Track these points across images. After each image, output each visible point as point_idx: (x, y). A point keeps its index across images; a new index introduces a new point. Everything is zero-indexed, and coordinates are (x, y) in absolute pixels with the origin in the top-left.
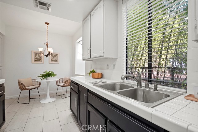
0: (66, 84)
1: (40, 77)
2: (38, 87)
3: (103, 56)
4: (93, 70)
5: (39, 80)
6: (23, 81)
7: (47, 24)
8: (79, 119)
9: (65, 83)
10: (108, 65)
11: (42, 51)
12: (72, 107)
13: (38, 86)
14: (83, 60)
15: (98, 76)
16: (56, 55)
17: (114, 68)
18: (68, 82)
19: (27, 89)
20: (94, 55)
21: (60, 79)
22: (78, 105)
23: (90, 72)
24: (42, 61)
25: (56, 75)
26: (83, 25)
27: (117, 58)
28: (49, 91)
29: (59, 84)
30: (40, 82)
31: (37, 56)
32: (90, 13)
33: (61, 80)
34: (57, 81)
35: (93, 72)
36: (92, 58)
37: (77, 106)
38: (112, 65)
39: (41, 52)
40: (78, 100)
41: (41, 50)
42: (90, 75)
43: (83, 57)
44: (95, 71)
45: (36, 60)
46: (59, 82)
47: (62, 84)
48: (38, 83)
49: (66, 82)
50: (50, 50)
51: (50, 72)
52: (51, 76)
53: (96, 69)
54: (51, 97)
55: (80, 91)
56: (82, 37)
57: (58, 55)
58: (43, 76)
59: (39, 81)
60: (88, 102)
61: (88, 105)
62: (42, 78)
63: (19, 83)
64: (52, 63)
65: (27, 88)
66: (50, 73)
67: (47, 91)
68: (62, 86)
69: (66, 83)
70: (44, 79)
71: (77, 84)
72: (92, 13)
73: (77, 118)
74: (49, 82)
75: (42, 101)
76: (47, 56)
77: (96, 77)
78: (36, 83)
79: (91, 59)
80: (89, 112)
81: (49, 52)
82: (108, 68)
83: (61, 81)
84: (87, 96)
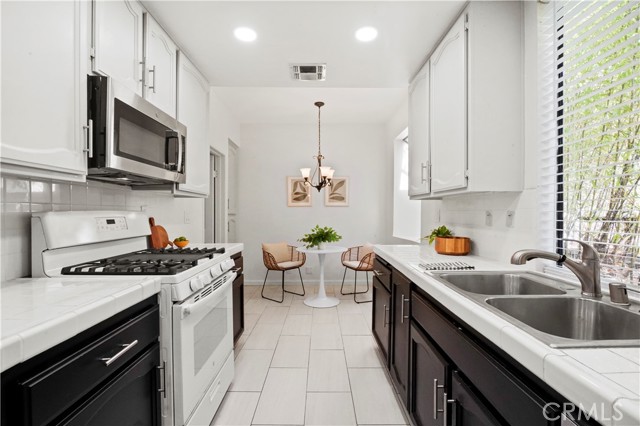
0: (365, 265)
1: (304, 240)
2: (300, 266)
3: (465, 188)
4: (444, 228)
5: (302, 248)
6: (272, 249)
7: (319, 104)
8: (393, 363)
9: (363, 261)
10: (489, 215)
11: (307, 176)
12: (376, 330)
13: (300, 262)
14: (413, 197)
15: (456, 248)
16: (342, 183)
17: (509, 224)
18: (372, 258)
19: (278, 269)
20: (439, 184)
21: (350, 250)
22: (390, 323)
23: (434, 233)
24: (307, 201)
25: (340, 237)
26: (410, 94)
27: (521, 192)
28: (325, 278)
29: (347, 262)
30: (304, 254)
31: (299, 190)
32: (428, 58)
33: (354, 252)
34: (344, 254)
35: (442, 234)
36: (435, 193)
37: (387, 326)
38: (504, 216)
39: (306, 179)
40: (390, 310)
41: (306, 173)
42: (431, 242)
43: (410, 190)
44: (448, 232)
45: (297, 199)
46: (347, 257)
47: (356, 264)
48: (301, 257)
49: (365, 258)
50: (327, 172)
51: (326, 228)
52: (329, 241)
53: (452, 224)
54: (329, 294)
55: (395, 286)
56: (407, 129)
57: (347, 182)
58: (309, 240)
59: (304, 251)
60: (411, 318)
61: (412, 327)
62: (308, 244)
63: (264, 252)
64: (332, 204)
65: (279, 265)
66: (327, 233)
67: (319, 278)
68: (356, 270)
69: (367, 260)
70: (312, 246)
71: (388, 266)
72: (433, 58)
73: (388, 357)
74: (324, 254)
75: (309, 302)
76: (319, 188)
77: (447, 251)
78: (295, 256)
79: (432, 195)
80: (415, 345)
81: (325, 178)
82: (489, 224)
83: (354, 256)
84: (410, 302)
